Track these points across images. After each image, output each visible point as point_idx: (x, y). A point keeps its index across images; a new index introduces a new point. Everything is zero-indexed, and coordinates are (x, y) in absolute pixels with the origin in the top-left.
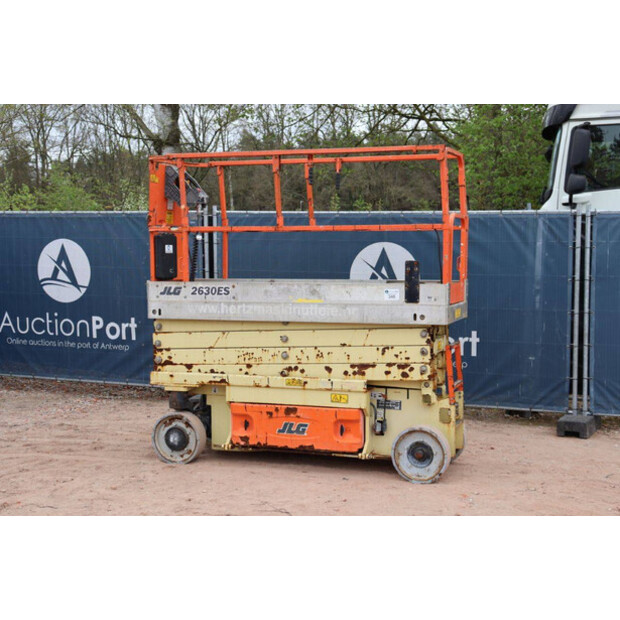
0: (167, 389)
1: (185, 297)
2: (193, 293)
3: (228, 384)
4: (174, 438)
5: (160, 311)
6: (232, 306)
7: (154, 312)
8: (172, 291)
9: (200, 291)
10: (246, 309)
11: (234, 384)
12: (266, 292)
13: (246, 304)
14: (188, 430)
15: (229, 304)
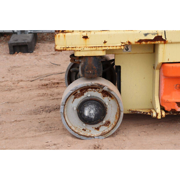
0: (77, 54)
3: (165, 42)
4: (89, 111)
11: (173, 41)
14: (106, 100)
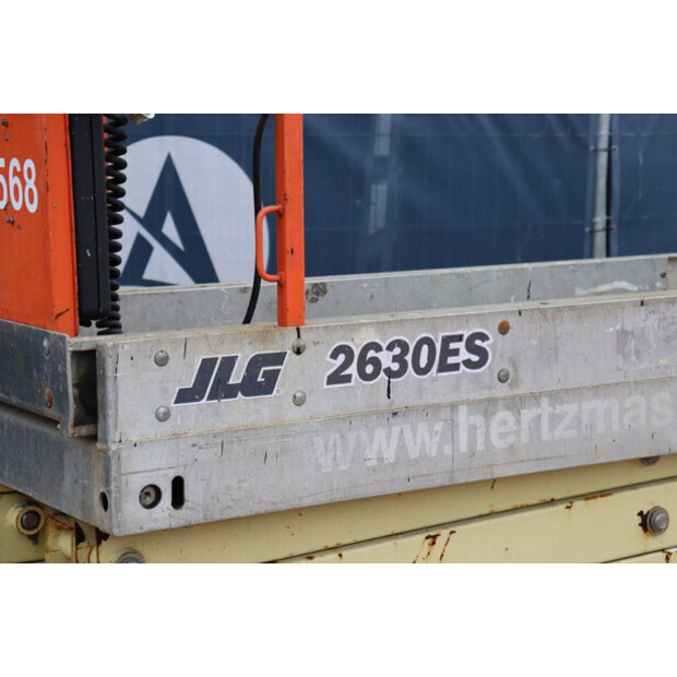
1: (299, 402)
2: (336, 378)
5: (178, 484)
6: (503, 415)
7: (151, 496)
8: (236, 377)
9: (367, 364)
10: (555, 420)
12: (623, 335)
13: (555, 397)
15: (487, 407)
